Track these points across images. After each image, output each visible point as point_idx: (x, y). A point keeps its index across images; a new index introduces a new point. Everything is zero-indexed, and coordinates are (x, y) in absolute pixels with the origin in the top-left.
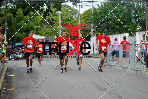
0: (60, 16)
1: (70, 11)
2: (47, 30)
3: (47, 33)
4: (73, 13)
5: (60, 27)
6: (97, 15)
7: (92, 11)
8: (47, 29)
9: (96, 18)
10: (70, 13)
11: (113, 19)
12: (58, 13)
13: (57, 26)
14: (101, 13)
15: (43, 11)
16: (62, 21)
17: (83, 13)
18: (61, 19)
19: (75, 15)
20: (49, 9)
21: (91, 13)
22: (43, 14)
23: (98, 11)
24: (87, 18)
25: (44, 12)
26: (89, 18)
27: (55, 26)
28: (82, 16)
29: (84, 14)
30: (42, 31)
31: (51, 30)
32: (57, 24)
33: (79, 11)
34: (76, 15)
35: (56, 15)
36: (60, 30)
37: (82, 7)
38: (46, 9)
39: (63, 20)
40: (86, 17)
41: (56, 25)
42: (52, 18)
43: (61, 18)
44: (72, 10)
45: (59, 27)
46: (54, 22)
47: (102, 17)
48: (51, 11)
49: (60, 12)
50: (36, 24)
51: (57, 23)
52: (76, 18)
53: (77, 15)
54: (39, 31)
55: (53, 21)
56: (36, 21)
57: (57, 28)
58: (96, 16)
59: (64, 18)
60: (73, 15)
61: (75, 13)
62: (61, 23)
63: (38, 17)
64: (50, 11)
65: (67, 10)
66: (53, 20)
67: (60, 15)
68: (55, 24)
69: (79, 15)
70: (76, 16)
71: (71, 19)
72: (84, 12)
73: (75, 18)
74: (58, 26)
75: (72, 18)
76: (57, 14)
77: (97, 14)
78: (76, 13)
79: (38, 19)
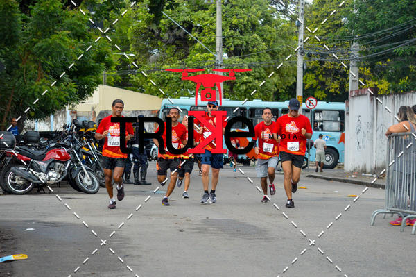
0: (219, 11)
3: (164, 81)
5: (218, 57)
6: (378, 7)
8: (166, 67)
9: (372, 17)
13: (205, 55)
16: (229, 32)
18: (224, 23)
19: (283, 8)
26: (340, 17)
27: (198, 51)
28: (312, 9)
29: (322, 3)
32: (208, 44)
34: (286, 6)
35: (204, 8)
39: (233, 27)
41: (204, 47)
42: (187, 18)
43: (224, 19)
45: (214, 57)
46: (193, 35)
47: (401, 14)
51: (206, 39)
52: (287, 19)
53: (291, 7)
54: (133, 73)
55: (190, 32)
56: (120, 32)
57: (205, 60)
58: (370, 9)
59: (235, 21)
60: (274, 6)
62: (224, 40)
66: (189, 26)
67: (218, 6)
68: (198, 45)
69: (300, 7)
70: (285, 12)
71: (264, 24)
73: (282, 17)
74: (211, 54)
75: (268, 21)
79: (128, 24)
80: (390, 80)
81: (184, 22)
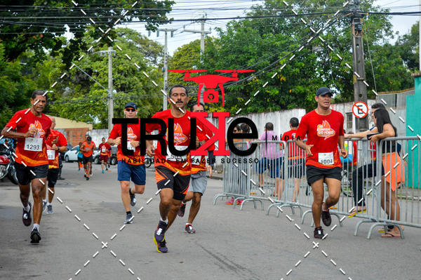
0: (110, 61)
1: (138, 46)
2: (73, 102)
3: (73, 108)
4: (146, 54)
5: (110, 92)
6: (216, 59)
7: (202, 47)
8: (74, 99)
9: (213, 66)
10: (138, 53)
11: (260, 68)
12: (103, 54)
13: (101, 91)
14: (227, 52)
15: (63, 46)
16: (117, 75)
17: (175, 54)
18: (114, 69)
19: (154, 59)
20: (80, 41)
21: (198, 51)
22: (61, 55)
23: (218, 47)
24: (187, 67)
25: (65, 49)
26: (192, 66)
27: (96, 88)
28: (173, 60)
29: (179, 56)
30: (58, 103)
31: (85, 101)
32: (102, 84)
33: (163, 47)
34: (156, 58)
35: (100, 59)
36: (111, 101)
37: (172, 36)
38: (71, 41)
39: (120, 72)
40: (186, 65)
41: (100, 85)
42: (89, 66)
43: (114, 66)
44: (145, 44)
45: (107, 92)
46: (93, 78)
47: (231, 64)
48: (84, 48)
49: (110, 50)
50: (43, 83)
51: (101, 80)
52: (156, 67)
53: (159, 59)
54: (52, 103)
55: (91, 75)
56: (44, 76)
57: (101, 94)
58: (211, 60)
59: (121, 68)
60: (147, 58)
61: (153, 52)
62: (114, 81)
63: (46, 63)
64: (82, 47)
65: (130, 45)
66: (90, 71)
67: (109, 58)
68: (96, 85)
69: (165, 59)
70: (155, 62)
71: (140, 70)
72: (179, 49)
73: (153, 65)
74: (105, 90)
75: (143, 68)
76: (101, 55)
77: (215, 56)
78: (154, 54)
79: (49, 71)
80: (225, 107)
81: (87, 69)
